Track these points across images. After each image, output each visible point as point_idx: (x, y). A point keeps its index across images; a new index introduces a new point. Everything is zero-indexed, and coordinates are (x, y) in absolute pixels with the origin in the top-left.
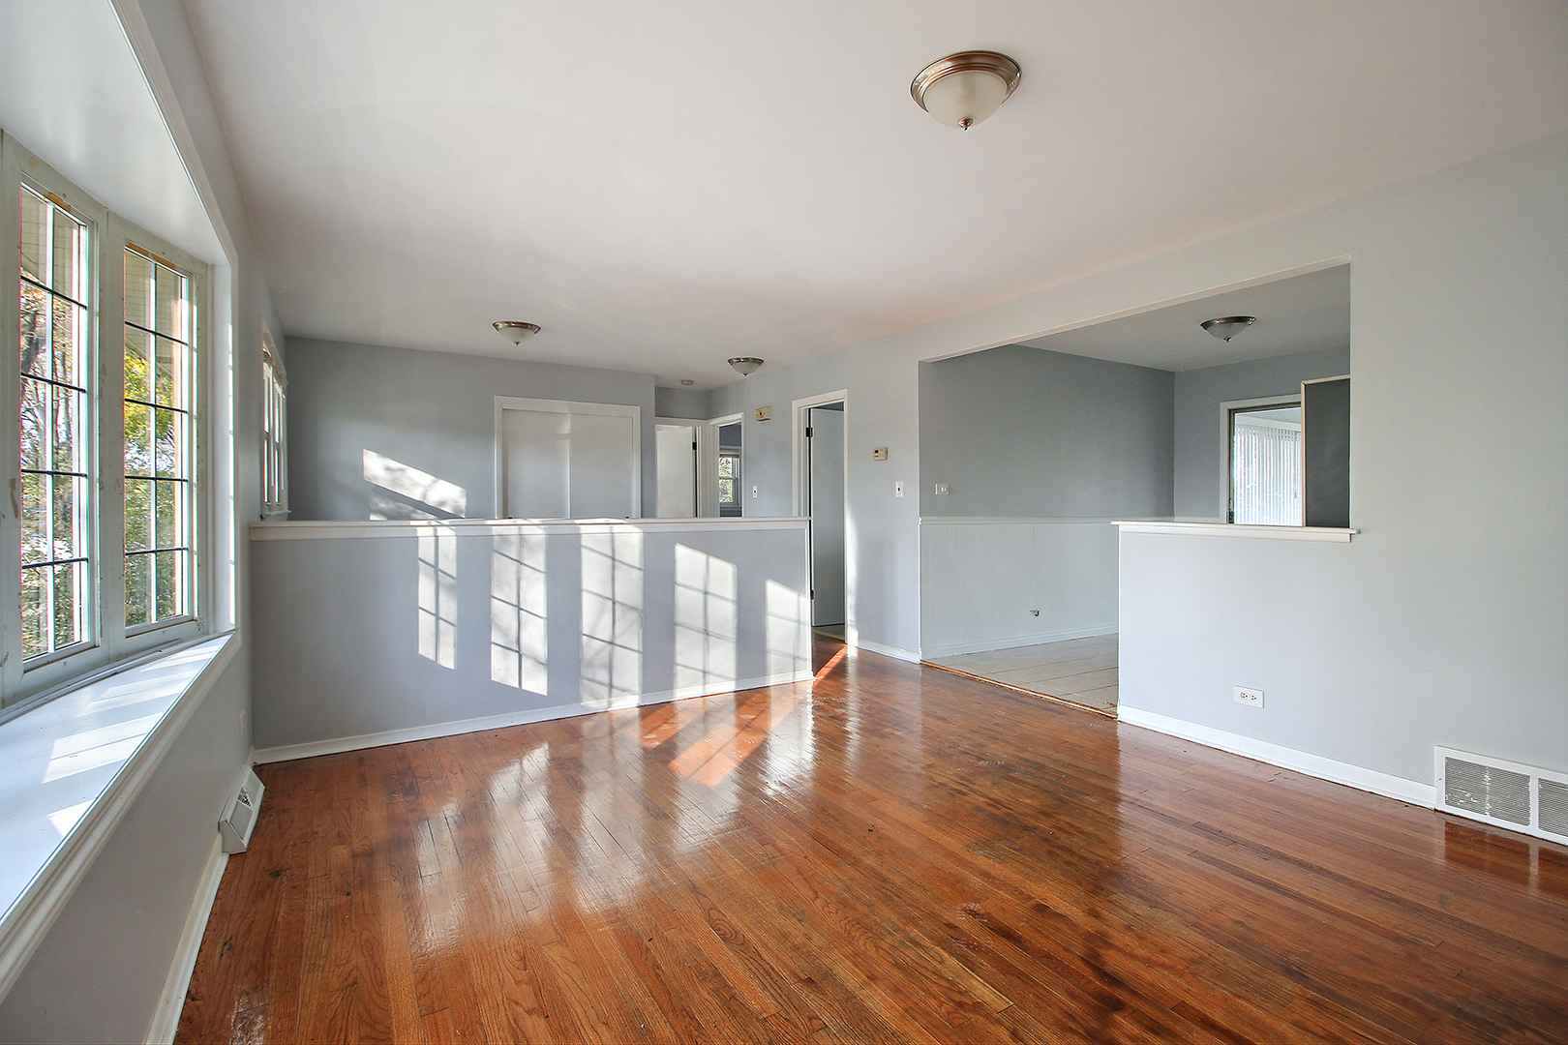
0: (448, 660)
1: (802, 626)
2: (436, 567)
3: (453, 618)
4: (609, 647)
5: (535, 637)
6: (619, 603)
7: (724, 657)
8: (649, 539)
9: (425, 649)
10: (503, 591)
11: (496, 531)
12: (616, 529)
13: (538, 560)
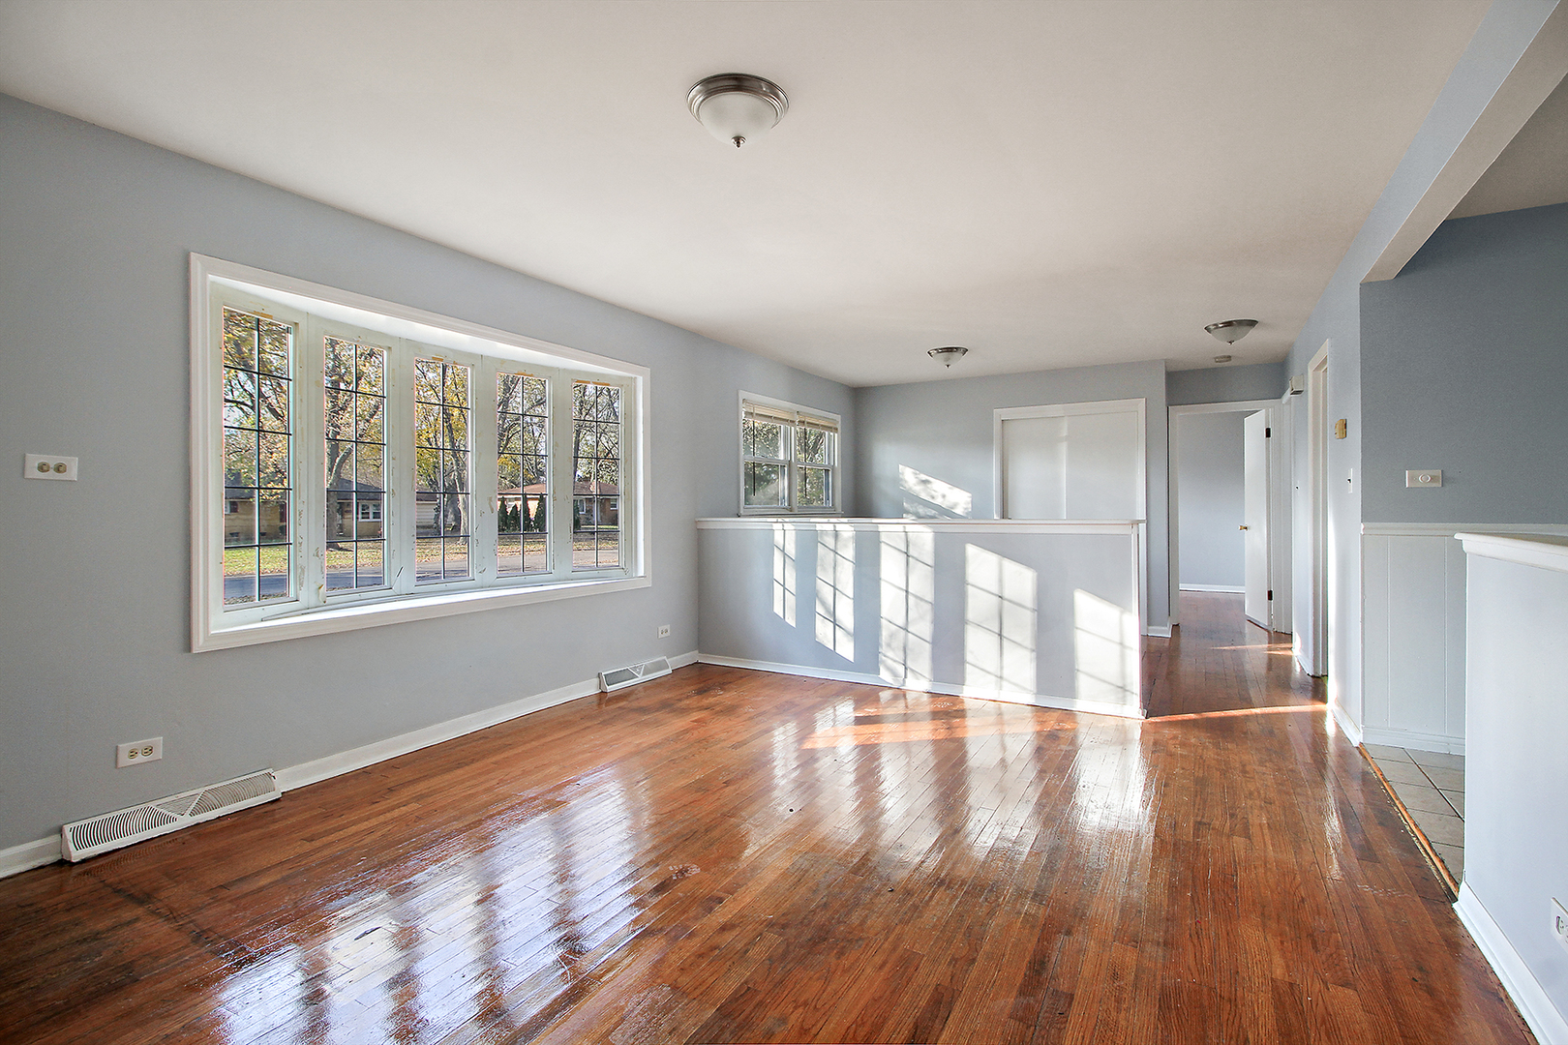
0: (791, 621)
1: (1128, 651)
2: (783, 551)
3: (793, 591)
4: (903, 632)
5: (846, 613)
6: (913, 594)
7: (1021, 667)
8: (940, 539)
9: (778, 609)
10: (824, 574)
11: (819, 527)
12: (909, 528)
13: (849, 552)
